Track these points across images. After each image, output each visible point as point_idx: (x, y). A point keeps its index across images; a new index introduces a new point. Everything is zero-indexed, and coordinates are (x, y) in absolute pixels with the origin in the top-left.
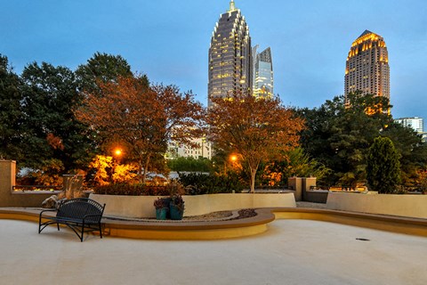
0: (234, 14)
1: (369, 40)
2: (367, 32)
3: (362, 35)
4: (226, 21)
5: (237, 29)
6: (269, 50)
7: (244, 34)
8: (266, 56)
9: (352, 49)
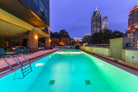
0: (97, 11)
1: (137, 8)
2: (136, 6)
3: (135, 7)
4: (95, 13)
5: (97, 14)
6: (107, 16)
7: (99, 14)
8: (106, 18)
9: (131, 12)
